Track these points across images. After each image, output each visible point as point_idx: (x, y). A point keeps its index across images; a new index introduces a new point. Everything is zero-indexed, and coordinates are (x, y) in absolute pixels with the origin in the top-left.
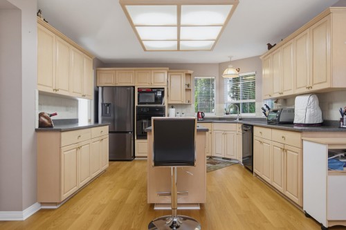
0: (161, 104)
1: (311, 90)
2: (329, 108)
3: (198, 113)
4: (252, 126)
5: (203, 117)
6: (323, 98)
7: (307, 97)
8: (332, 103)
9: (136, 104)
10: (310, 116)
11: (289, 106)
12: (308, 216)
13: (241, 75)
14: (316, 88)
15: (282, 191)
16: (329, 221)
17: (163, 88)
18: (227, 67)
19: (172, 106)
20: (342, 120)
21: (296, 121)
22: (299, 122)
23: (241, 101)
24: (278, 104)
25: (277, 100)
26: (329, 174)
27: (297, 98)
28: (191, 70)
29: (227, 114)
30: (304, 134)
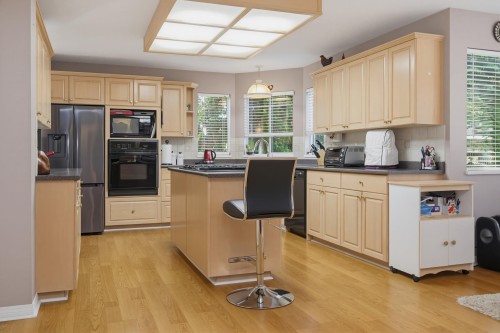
0: (149, 136)
1: (389, 125)
2: (405, 147)
3: (206, 152)
4: (305, 170)
5: (213, 159)
6: (400, 135)
7: (383, 133)
8: (409, 141)
9: (108, 137)
10: (387, 157)
11: (349, 143)
12: (395, 271)
13: (274, 94)
14: (396, 123)
15: (359, 251)
16: (422, 270)
17: (155, 112)
18: (254, 82)
19: (167, 141)
20: (423, 160)
21: (367, 162)
22: (374, 164)
23: (270, 134)
24: (334, 140)
25: (332, 135)
26: (422, 219)
27: (369, 134)
28: (195, 82)
29: (249, 153)
30: (390, 177)
